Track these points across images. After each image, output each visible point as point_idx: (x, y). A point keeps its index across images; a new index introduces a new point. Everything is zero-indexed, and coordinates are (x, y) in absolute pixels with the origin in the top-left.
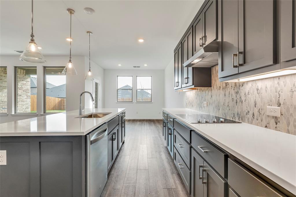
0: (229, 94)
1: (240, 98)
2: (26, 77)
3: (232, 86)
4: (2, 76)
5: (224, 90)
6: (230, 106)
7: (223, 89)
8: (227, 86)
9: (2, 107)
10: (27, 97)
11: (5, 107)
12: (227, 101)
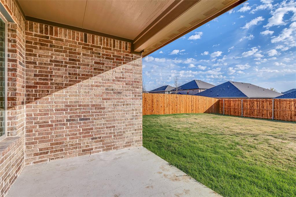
2: (132, 56)
4: (79, 54)
9: (79, 116)
10: (135, 96)
11: (85, 116)
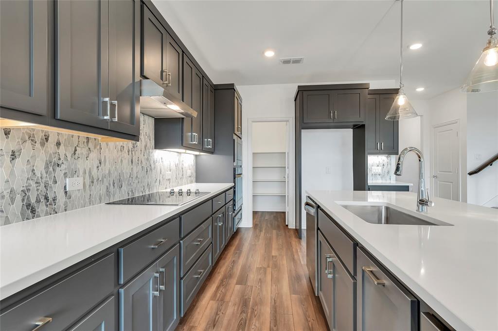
0: (138, 160)
1: (150, 166)
3: (141, 150)
5: (130, 153)
6: (138, 176)
7: (128, 152)
8: (135, 149)
12: (135, 171)
